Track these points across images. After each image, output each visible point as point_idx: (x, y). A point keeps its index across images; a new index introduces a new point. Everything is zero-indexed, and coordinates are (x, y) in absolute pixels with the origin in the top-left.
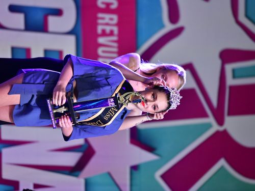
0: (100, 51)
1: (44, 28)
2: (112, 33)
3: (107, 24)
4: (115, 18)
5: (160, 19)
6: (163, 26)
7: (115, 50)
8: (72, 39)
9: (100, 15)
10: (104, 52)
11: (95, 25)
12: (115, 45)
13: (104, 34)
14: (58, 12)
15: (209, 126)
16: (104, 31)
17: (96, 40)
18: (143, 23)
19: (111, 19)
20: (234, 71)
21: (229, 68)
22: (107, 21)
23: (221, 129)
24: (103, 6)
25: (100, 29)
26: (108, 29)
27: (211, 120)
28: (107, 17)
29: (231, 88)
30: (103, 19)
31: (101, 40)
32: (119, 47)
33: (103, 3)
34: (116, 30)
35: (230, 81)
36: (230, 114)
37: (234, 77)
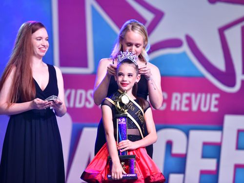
0: (204, 109)
1: (183, 158)
2: (189, 99)
3: (181, 102)
4: (175, 95)
5: (178, 55)
6: (184, 54)
7: (204, 96)
8: (193, 133)
9: (173, 108)
10: (205, 106)
11: (181, 113)
12: (199, 96)
13: (189, 105)
14: (169, 144)
16: (187, 105)
17: (195, 113)
18: (180, 71)
19: (176, 98)
22: (178, 102)
24: (165, 105)
25: (185, 109)
26: (185, 102)
28: (174, 102)
30: (176, 106)
31: (195, 108)
32: (202, 92)
33: (162, 105)
34: (186, 95)
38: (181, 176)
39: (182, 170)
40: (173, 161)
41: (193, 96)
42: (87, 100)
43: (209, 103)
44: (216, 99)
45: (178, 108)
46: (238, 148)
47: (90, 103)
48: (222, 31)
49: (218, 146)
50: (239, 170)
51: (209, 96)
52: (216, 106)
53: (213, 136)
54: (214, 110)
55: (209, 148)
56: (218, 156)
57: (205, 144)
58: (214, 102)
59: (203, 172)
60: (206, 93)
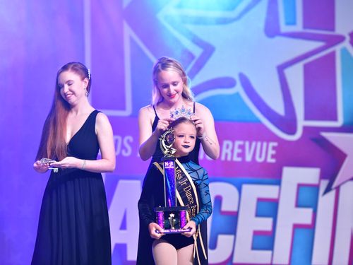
0: (259, 160)
1: (234, 216)
2: (242, 147)
3: (232, 151)
4: (226, 143)
5: (231, 97)
6: (238, 94)
7: (259, 144)
8: (245, 188)
9: (223, 158)
10: (260, 156)
11: (232, 163)
12: (254, 144)
13: (242, 155)
14: (219, 199)
15: (344, 51)
16: (239, 155)
17: (248, 164)
18: (233, 114)
19: (228, 147)
20: (288, 24)
21: (284, 28)
22: (229, 152)
23: (348, 38)
25: (236, 159)
26: (237, 151)
27: (338, 49)
28: (225, 151)
29: (305, 26)
30: (226, 155)
31: (249, 158)
32: (257, 140)
34: (238, 143)
35: (299, 27)
36: (333, 29)
37: (294, 23)
38: (232, 237)
39: (232, 230)
40: (222, 220)
41: (247, 144)
42: (123, 147)
43: (265, 153)
44: (274, 148)
45: (229, 158)
46: (298, 205)
47: (126, 151)
48: (281, 69)
49: (274, 203)
50: (298, 231)
51: (265, 144)
52: (273, 156)
53: (269, 191)
54: (270, 160)
55: (263, 205)
56: (274, 215)
57: (260, 200)
58: (271, 152)
59: (256, 233)
60: (262, 141)
